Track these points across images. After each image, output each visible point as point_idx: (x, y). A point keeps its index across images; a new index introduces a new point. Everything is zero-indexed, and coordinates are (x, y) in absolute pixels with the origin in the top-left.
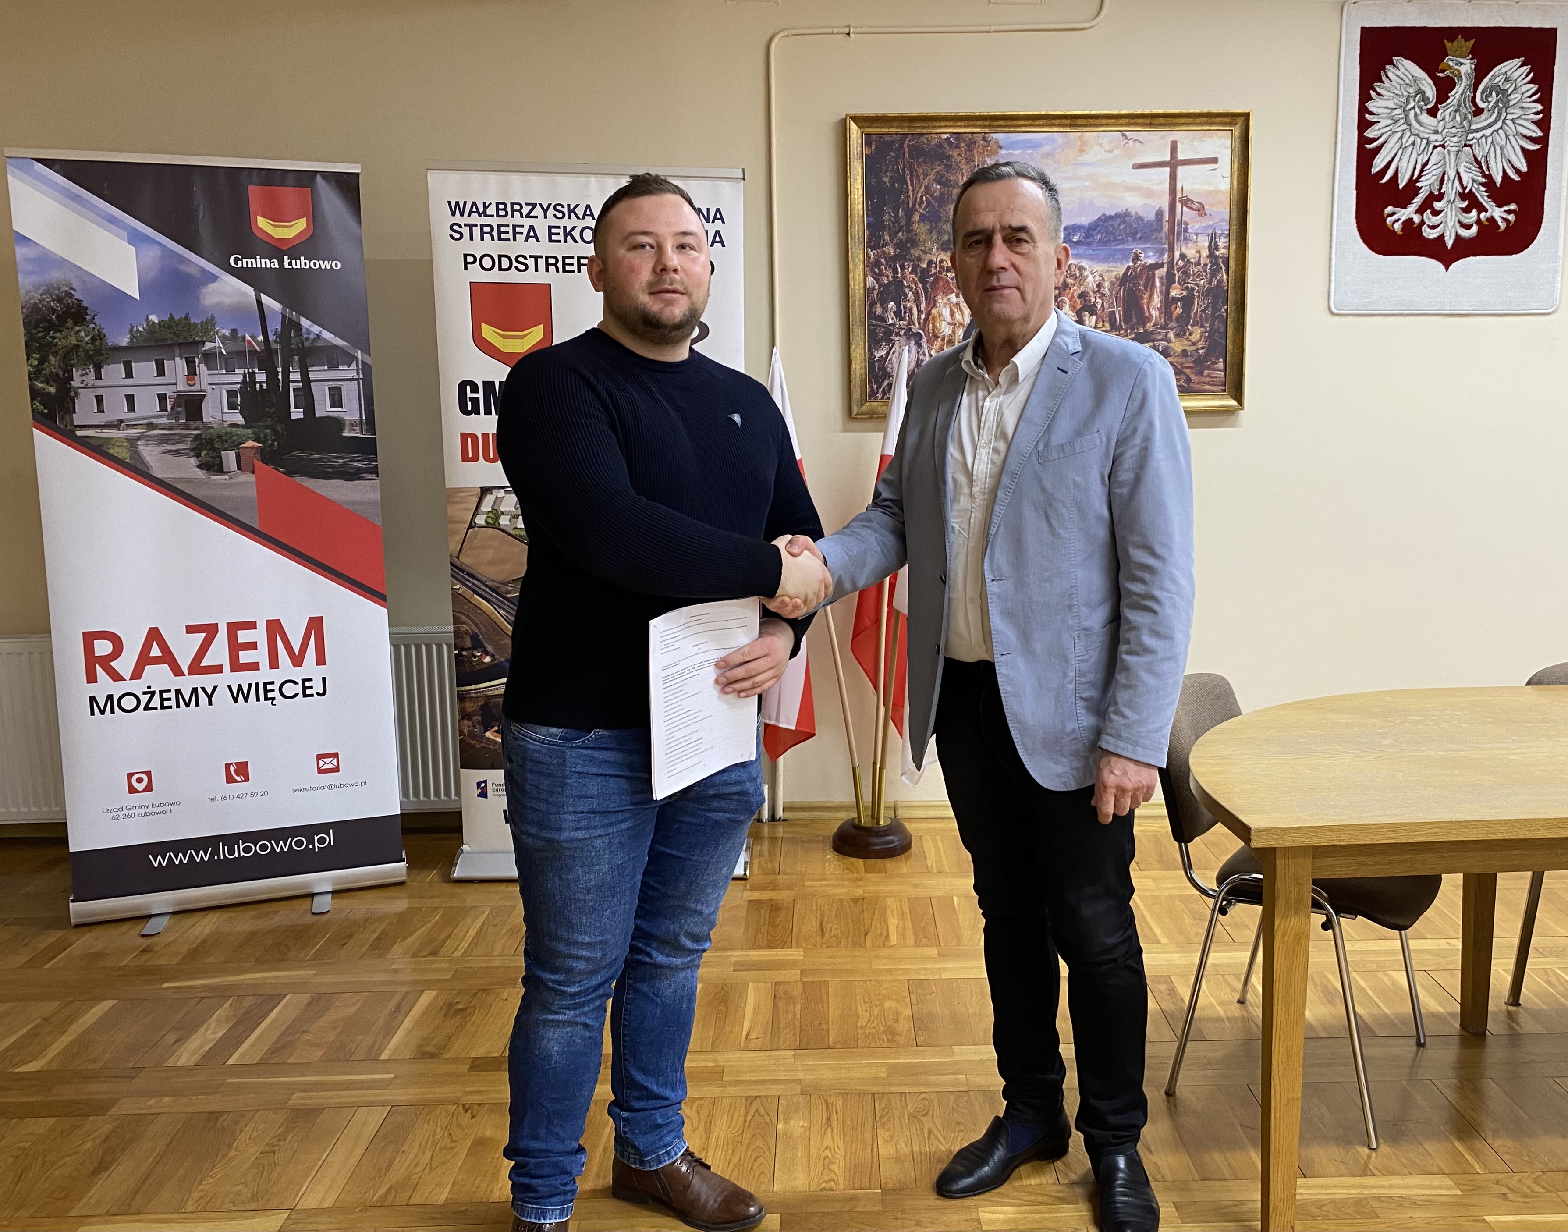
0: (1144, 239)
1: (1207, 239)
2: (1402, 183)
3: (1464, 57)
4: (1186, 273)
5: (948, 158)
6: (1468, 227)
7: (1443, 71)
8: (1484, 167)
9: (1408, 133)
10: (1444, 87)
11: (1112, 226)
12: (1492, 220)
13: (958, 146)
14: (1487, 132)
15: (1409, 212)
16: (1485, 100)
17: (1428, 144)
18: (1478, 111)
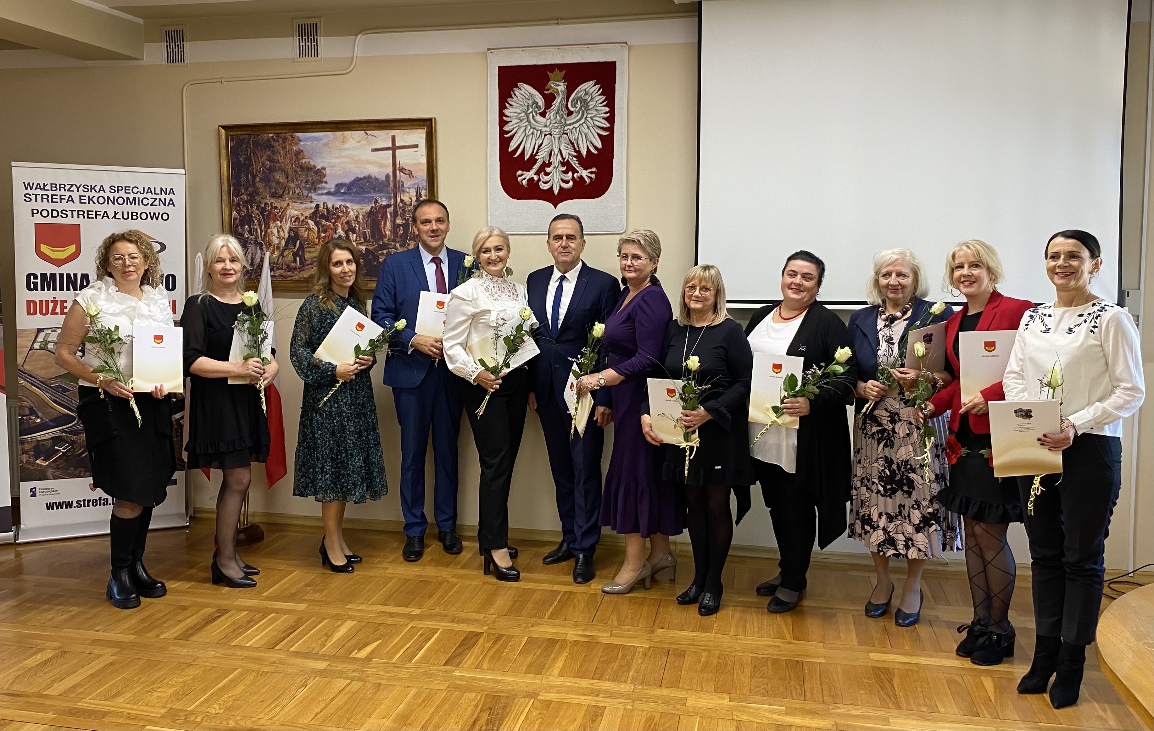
0: (380, 191)
1: (415, 191)
2: (527, 157)
3: (560, 81)
4: (404, 210)
5: (273, 147)
6: (567, 182)
7: (548, 90)
8: (576, 146)
9: (529, 127)
10: (549, 100)
11: (362, 184)
12: (581, 177)
13: (278, 141)
14: (577, 125)
15: (531, 174)
16: (574, 106)
17: (541, 133)
18: (570, 113)
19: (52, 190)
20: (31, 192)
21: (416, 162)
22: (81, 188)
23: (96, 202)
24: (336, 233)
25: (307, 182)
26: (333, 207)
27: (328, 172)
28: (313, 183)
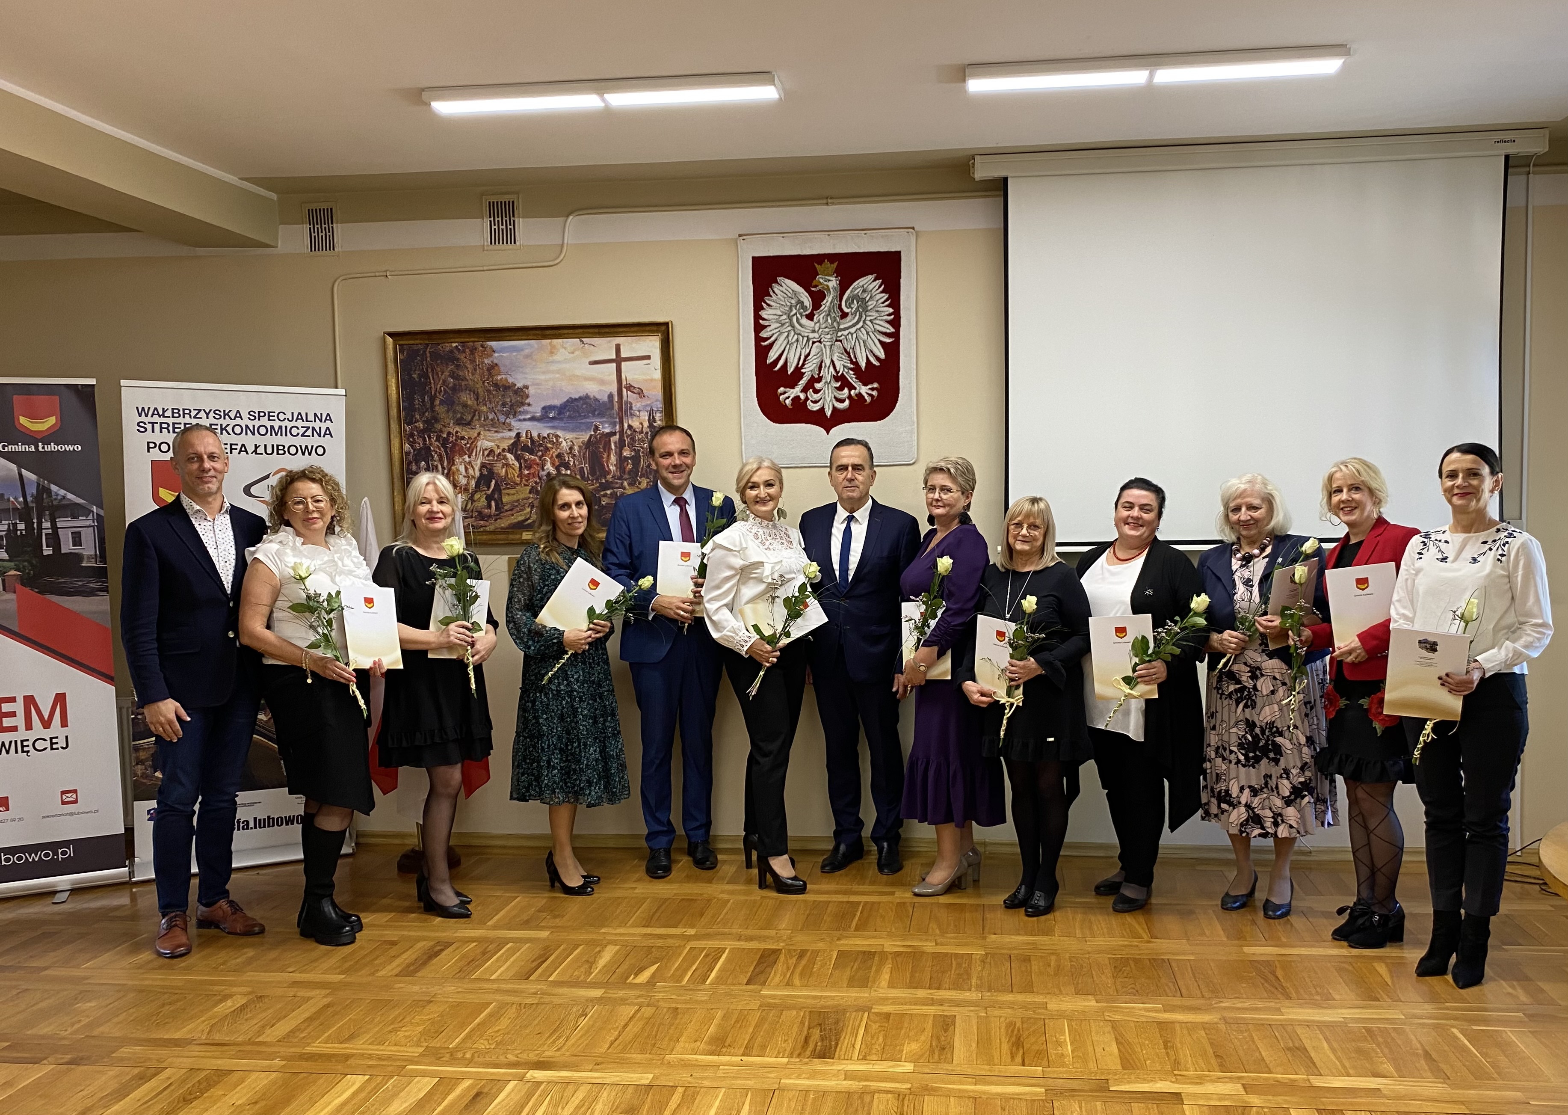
0: (601, 415)
1: (647, 414)
2: (790, 371)
3: (831, 276)
4: (633, 439)
5: (458, 360)
6: (842, 401)
7: (816, 286)
8: (852, 356)
9: (793, 333)
10: (818, 298)
11: (577, 406)
12: (860, 395)
13: (464, 351)
14: (853, 330)
15: (796, 391)
16: (850, 307)
17: (808, 340)
18: (844, 315)
19: (173, 417)
20: (146, 420)
21: (648, 377)
22: (212, 414)
23: (231, 432)
24: (543, 470)
25: (504, 405)
26: (539, 436)
27: (531, 391)
28: (512, 406)
